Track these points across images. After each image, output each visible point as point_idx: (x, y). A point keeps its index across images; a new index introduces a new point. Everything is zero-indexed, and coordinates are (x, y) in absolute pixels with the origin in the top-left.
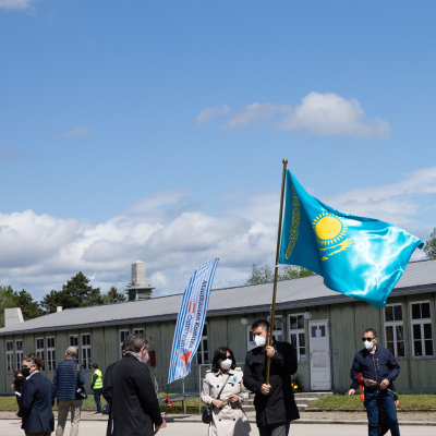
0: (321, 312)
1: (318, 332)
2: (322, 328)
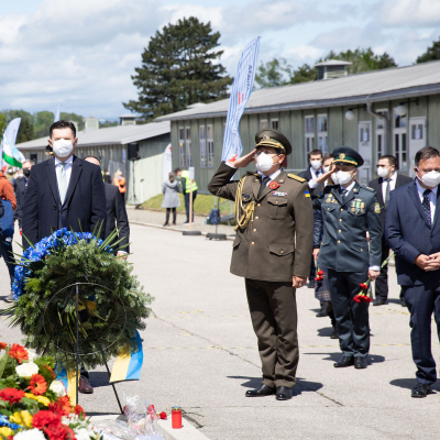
0: (421, 106)
1: (418, 132)
2: (420, 127)
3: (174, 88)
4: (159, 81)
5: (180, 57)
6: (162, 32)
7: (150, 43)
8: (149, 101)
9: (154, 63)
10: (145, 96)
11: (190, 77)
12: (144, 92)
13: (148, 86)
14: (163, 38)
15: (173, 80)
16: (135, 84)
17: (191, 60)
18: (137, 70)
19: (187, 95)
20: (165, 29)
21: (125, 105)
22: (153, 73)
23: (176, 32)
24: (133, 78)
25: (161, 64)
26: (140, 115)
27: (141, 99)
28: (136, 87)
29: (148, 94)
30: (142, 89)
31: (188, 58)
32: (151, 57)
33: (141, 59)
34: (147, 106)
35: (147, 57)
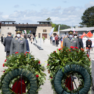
3: (90, 20)
4: (86, 19)
5: (91, 14)
6: (87, 9)
7: (85, 11)
8: (84, 23)
9: (86, 15)
10: (84, 22)
11: (93, 18)
12: (83, 21)
13: (84, 20)
14: (88, 10)
15: (89, 19)
16: (82, 19)
17: (93, 15)
18: (82, 16)
19: (92, 22)
20: (88, 8)
21: (79, 23)
22: (85, 17)
23: (91, 9)
24: (81, 18)
25: (87, 15)
26: (82, 25)
27: (83, 22)
28: (82, 20)
29: (84, 21)
30: (83, 20)
31: (92, 14)
32: (85, 14)
33: (83, 14)
34: (84, 24)
35: (84, 14)
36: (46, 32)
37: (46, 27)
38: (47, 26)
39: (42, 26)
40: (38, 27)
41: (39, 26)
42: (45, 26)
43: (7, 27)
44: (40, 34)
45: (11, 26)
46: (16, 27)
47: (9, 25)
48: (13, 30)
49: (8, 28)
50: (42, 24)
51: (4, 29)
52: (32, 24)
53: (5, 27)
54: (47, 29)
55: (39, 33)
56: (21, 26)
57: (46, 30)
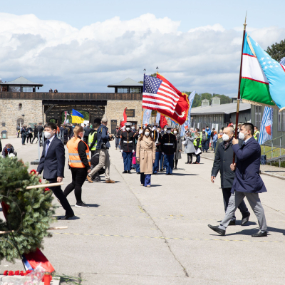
36: (134, 116)
37: (133, 101)
38: (135, 99)
39: (121, 99)
40: (109, 102)
41: (114, 99)
42: (132, 99)
43: (17, 102)
44: (116, 121)
45: (29, 98)
46: (44, 102)
47: (22, 95)
48: (33, 111)
49: (20, 105)
50: (121, 94)
51: (9, 106)
52: (92, 94)
53: (11, 101)
54: (136, 108)
55: (112, 121)
56: (59, 98)
57: (134, 110)
